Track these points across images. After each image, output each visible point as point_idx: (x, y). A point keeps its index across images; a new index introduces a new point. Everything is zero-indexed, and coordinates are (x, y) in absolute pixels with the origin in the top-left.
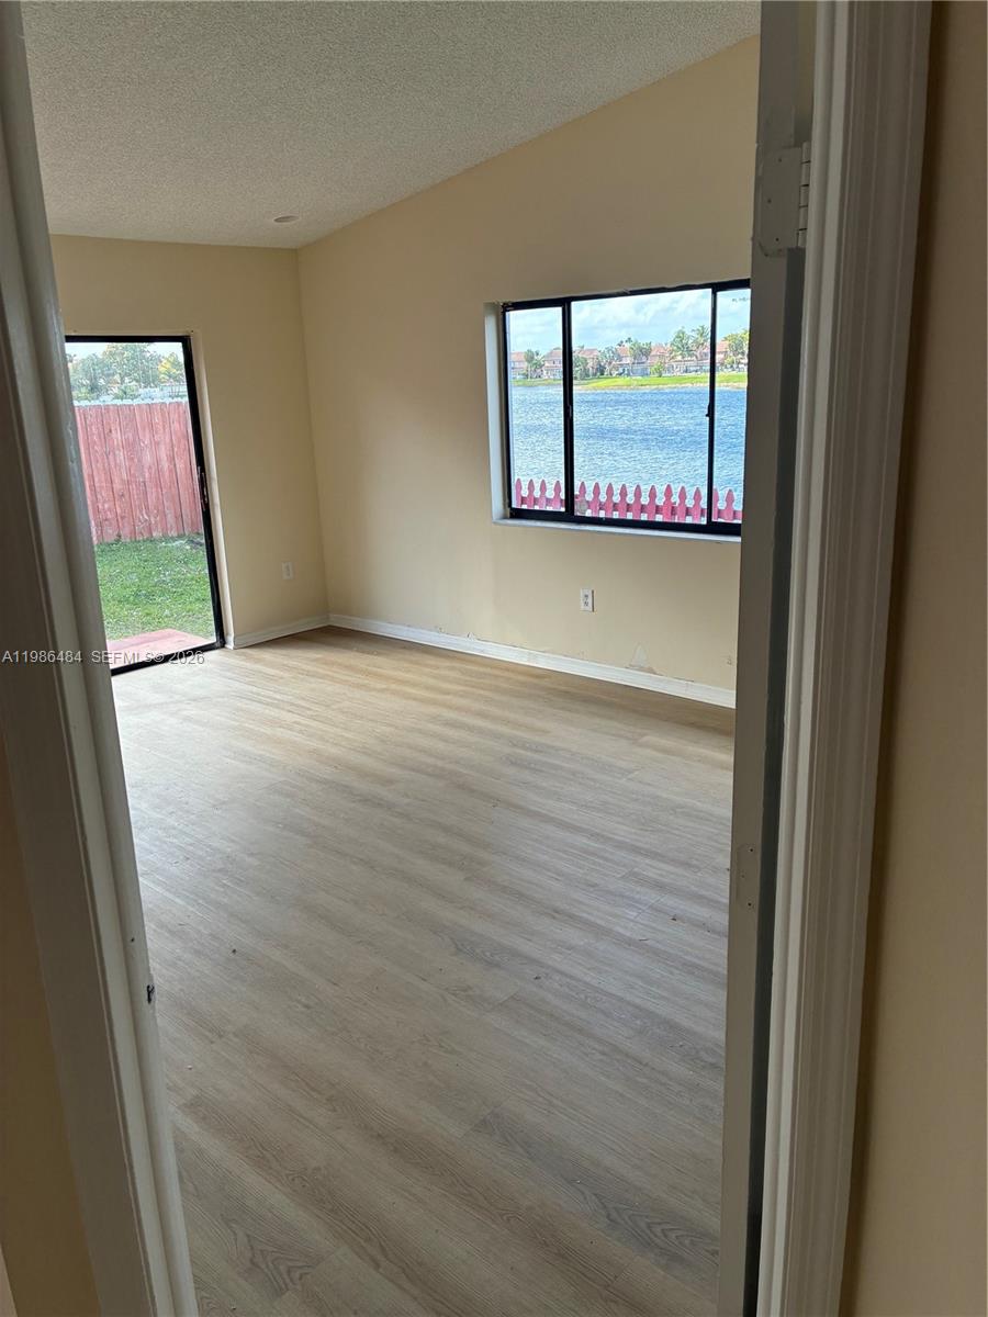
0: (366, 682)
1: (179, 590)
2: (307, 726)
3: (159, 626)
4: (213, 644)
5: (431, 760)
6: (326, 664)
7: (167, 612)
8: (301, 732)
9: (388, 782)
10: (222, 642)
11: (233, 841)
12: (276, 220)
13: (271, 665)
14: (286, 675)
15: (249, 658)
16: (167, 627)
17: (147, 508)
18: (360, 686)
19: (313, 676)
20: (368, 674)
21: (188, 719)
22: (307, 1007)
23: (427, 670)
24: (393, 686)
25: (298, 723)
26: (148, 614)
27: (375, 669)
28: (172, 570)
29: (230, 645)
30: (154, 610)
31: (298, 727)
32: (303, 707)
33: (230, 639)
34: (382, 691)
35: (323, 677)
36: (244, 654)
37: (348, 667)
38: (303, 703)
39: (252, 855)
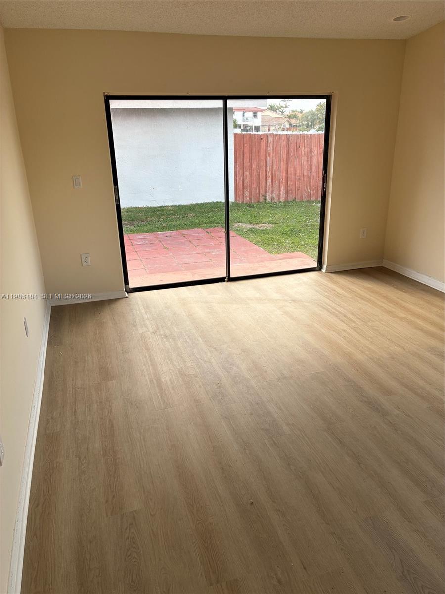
0: (393, 310)
1: (313, 231)
2: (349, 333)
3: (295, 250)
4: (315, 268)
5: (421, 383)
6: (373, 292)
7: (303, 243)
8: (344, 337)
9: (387, 392)
10: (320, 267)
11: (281, 409)
12: (394, 20)
13: (342, 287)
14: (348, 295)
15: (331, 280)
16: (299, 251)
17: (310, 185)
18: (389, 313)
19: (362, 299)
20: (396, 304)
21: (286, 313)
22: (279, 581)
23: (435, 309)
24: (410, 317)
25: (345, 331)
26: (293, 243)
27: (400, 302)
28: (313, 219)
29: (324, 270)
30: (297, 240)
31: (344, 334)
32: (351, 320)
33: (325, 267)
34: (402, 319)
35: (369, 301)
36: (329, 277)
37: (386, 297)
38: (351, 316)
39: (288, 424)
